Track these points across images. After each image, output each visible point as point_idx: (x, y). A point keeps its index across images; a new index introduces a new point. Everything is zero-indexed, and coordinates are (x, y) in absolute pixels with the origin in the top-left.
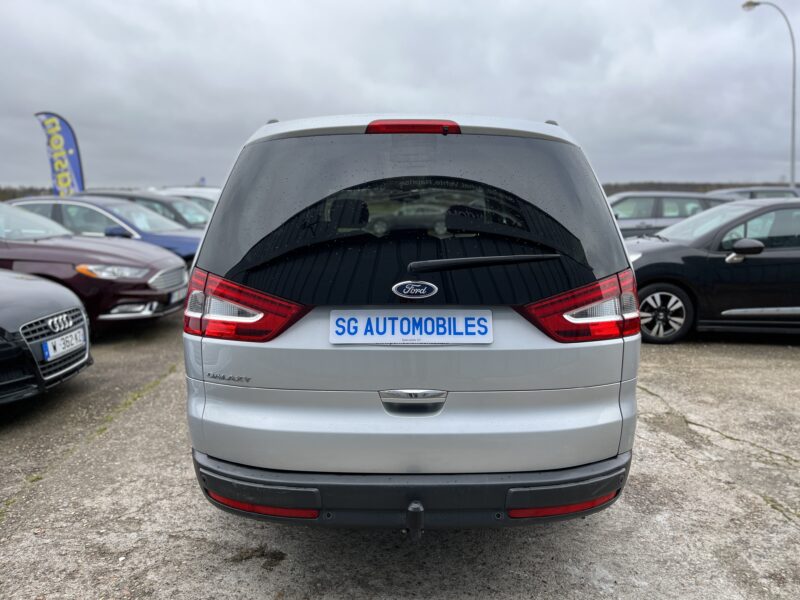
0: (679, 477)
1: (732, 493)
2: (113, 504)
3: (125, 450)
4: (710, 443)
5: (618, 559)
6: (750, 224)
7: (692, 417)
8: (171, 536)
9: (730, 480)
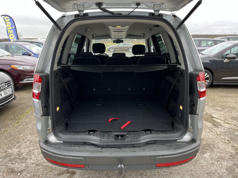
0: (212, 139)
1: (230, 144)
2: (18, 152)
3: (24, 130)
4: (220, 125)
5: (193, 173)
6: (232, 49)
7: (214, 115)
8: (37, 165)
9: (228, 139)
